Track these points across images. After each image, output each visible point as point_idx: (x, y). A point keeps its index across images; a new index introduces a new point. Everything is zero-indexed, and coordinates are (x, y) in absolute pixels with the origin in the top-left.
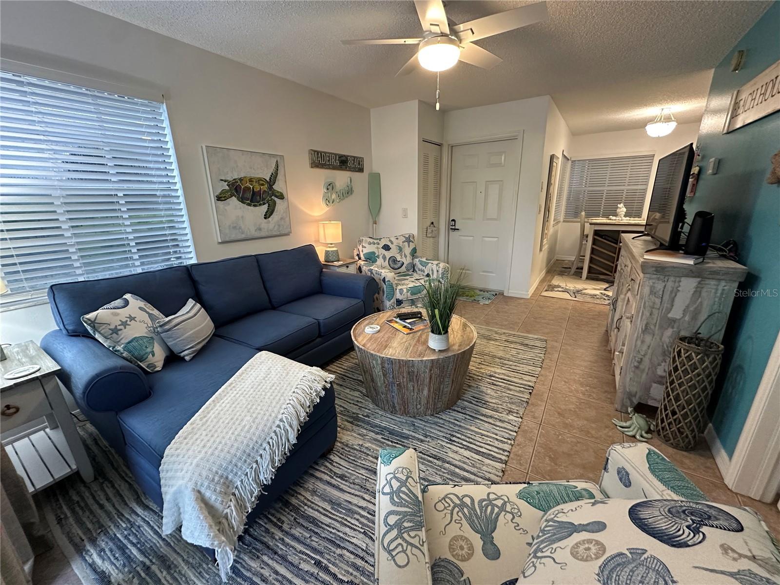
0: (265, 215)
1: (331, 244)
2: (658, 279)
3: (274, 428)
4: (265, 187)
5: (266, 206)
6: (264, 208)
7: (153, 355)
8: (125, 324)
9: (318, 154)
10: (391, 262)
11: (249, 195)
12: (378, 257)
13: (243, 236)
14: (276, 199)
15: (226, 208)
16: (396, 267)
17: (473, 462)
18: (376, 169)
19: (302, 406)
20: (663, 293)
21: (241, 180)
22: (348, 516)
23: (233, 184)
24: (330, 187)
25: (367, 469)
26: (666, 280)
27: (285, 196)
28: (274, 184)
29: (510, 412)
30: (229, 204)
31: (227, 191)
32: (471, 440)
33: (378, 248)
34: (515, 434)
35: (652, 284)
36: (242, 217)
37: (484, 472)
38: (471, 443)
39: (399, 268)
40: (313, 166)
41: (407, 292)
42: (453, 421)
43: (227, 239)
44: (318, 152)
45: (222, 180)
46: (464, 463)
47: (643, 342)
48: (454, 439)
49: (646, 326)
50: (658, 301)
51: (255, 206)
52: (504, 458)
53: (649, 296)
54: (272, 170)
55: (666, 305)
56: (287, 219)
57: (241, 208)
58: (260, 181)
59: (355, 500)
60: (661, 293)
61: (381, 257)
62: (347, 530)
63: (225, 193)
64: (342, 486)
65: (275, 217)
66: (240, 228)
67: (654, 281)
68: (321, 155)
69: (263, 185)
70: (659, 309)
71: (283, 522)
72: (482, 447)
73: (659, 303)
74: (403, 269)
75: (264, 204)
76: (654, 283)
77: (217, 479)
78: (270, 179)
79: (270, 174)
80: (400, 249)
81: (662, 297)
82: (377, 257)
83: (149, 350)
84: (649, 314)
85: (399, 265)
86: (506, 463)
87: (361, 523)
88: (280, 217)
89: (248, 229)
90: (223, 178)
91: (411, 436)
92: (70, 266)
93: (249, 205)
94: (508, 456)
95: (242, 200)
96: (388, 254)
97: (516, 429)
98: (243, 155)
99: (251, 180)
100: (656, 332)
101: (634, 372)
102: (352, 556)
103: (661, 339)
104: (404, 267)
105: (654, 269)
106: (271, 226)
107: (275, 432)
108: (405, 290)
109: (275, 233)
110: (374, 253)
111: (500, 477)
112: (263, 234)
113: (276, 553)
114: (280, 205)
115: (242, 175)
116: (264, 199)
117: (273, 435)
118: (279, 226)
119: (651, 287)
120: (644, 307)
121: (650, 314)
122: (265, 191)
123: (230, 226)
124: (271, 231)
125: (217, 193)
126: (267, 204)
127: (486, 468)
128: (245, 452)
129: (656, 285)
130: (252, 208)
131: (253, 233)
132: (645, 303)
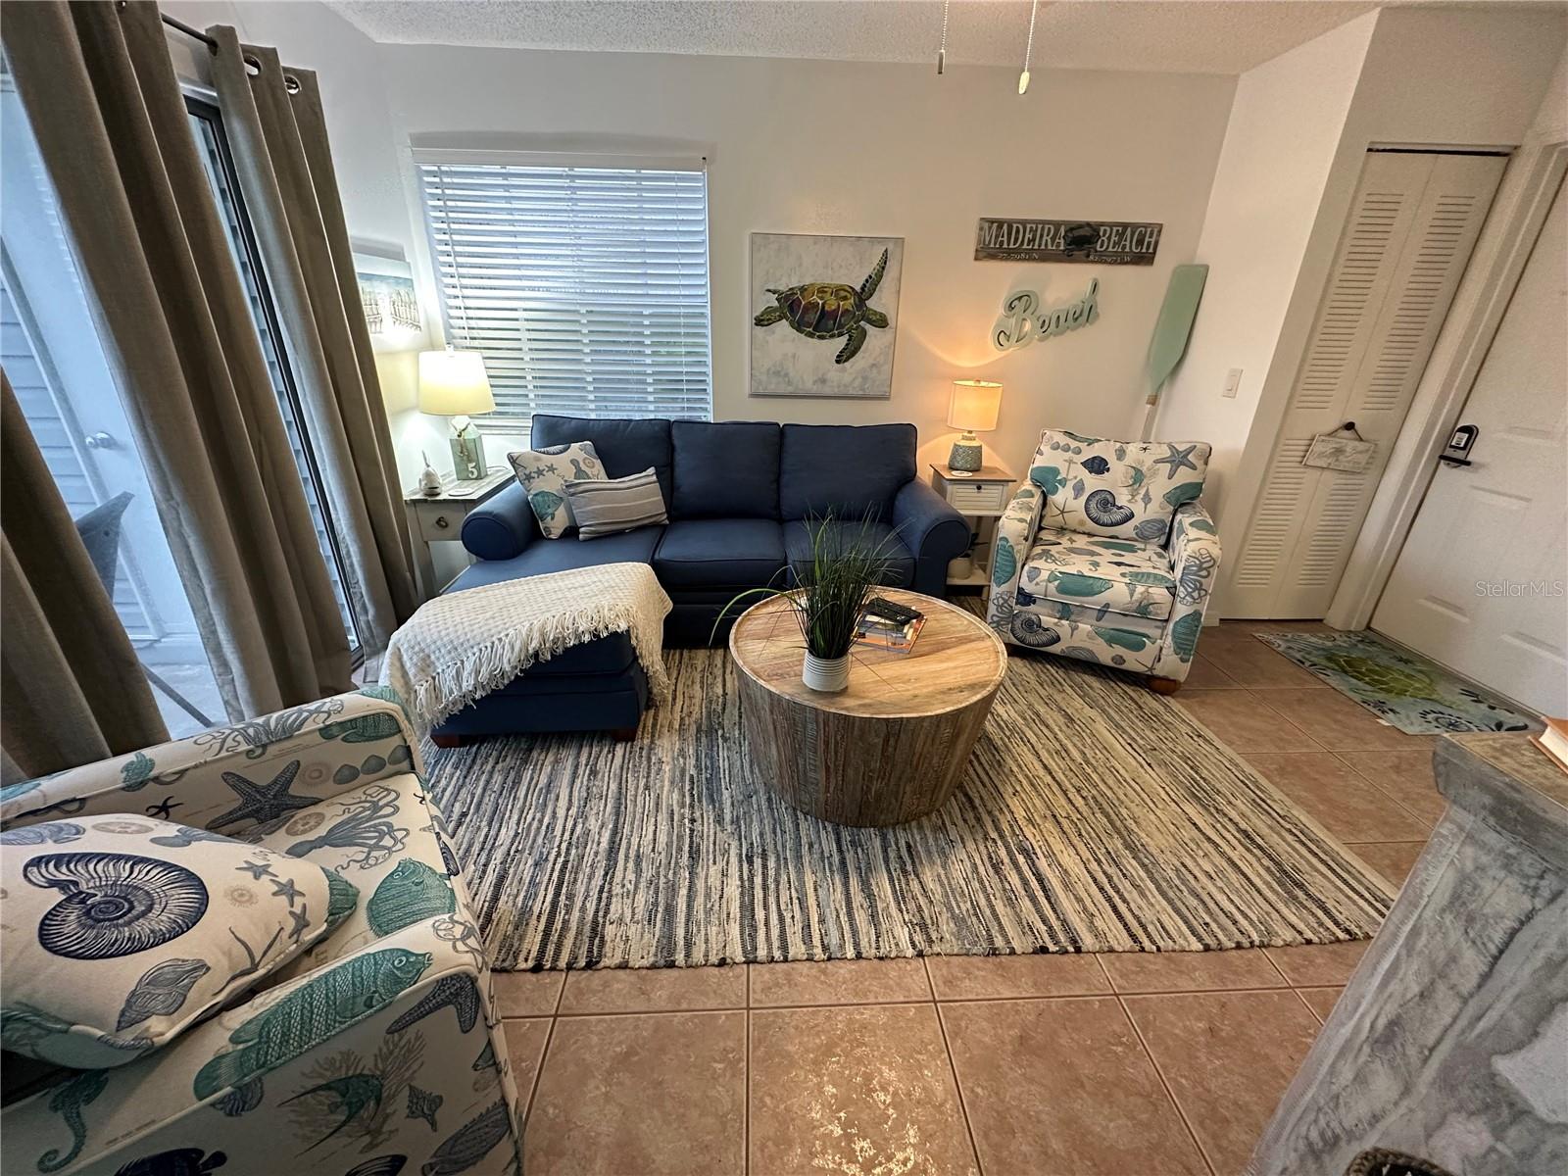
0: (838, 356)
1: (970, 432)
2: (1508, 863)
3: (494, 639)
4: (849, 304)
5: (844, 340)
6: (841, 342)
7: (552, 519)
8: (540, 473)
9: (1000, 227)
10: (1093, 504)
11: (813, 317)
12: (1064, 482)
13: (789, 390)
14: (868, 327)
15: (768, 338)
16: (1105, 518)
17: (716, 908)
18: (1205, 253)
19: (543, 635)
20: (1507, 944)
21: (803, 289)
22: (536, 808)
23: (787, 297)
24: (1019, 306)
25: (620, 793)
26: (1546, 894)
27: (891, 322)
28: (868, 298)
29: (924, 927)
30: (774, 333)
31: (775, 310)
32: (772, 886)
33: (1071, 462)
34: (850, 953)
35: (1469, 866)
36: (794, 356)
37: (703, 932)
38: (765, 888)
39: (1112, 525)
40: (981, 255)
41: (1049, 581)
42: (804, 840)
43: (761, 391)
44: (1000, 223)
45: (769, 291)
46: (708, 896)
47: (1361, 1079)
48: (758, 862)
49: (1394, 1024)
50: (1472, 962)
51: (821, 338)
52: (762, 953)
53: (1443, 910)
54: (870, 268)
55: (1503, 1006)
56: (887, 368)
57: (794, 340)
58: (839, 291)
59: (563, 803)
60: (1498, 936)
61: (1070, 485)
62: (515, 817)
63: (770, 312)
64: (578, 782)
65: (859, 361)
66: (786, 375)
67: (1485, 859)
68: (1010, 227)
69: (845, 298)
70: (1465, 1001)
71: (504, 761)
72: (766, 907)
73: (1474, 980)
74: (1127, 529)
75: (841, 335)
76: (1480, 868)
77: (417, 649)
78: (863, 289)
79: (866, 277)
80: (1138, 477)
81: (1496, 958)
82: (1060, 482)
83: (550, 511)
84: (1416, 989)
85: (1117, 516)
86: (750, 961)
87: (530, 824)
88: (871, 361)
89: (802, 378)
90: (772, 288)
91: (721, 803)
92: (583, 399)
93: (810, 335)
94: (772, 960)
95: (798, 326)
96: (1093, 482)
97: (868, 951)
98: (815, 243)
99: (822, 290)
100: (1422, 1087)
101: (1302, 1160)
102: (481, 839)
103: (1429, 1136)
104: (1129, 526)
105: (1487, 800)
106: (847, 378)
107: (493, 643)
108: (1045, 575)
109: (851, 392)
110: (1055, 471)
111: (707, 961)
112: (827, 391)
113: (465, 777)
114: (875, 338)
115: (807, 282)
116: (841, 326)
117: (489, 644)
118: (865, 379)
119: (1463, 878)
120: (1409, 946)
121: (1422, 995)
122: (847, 311)
123: (768, 370)
124: (845, 386)
125: (758, 313)
126: (847, 336)
127: (714, 933)
128: (452, 642)
129: (1488, 886)
130: (815, 341)
131: (810, 386)
132: (1415, 932)
